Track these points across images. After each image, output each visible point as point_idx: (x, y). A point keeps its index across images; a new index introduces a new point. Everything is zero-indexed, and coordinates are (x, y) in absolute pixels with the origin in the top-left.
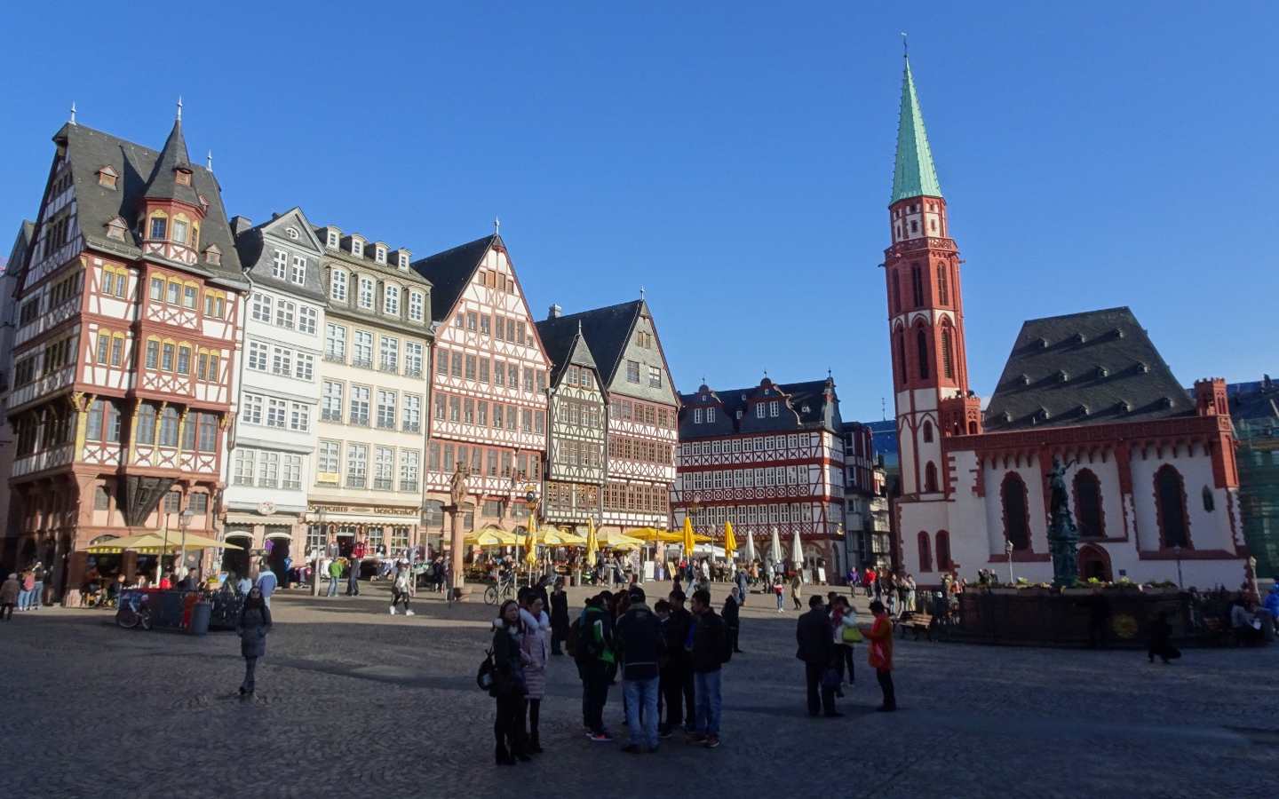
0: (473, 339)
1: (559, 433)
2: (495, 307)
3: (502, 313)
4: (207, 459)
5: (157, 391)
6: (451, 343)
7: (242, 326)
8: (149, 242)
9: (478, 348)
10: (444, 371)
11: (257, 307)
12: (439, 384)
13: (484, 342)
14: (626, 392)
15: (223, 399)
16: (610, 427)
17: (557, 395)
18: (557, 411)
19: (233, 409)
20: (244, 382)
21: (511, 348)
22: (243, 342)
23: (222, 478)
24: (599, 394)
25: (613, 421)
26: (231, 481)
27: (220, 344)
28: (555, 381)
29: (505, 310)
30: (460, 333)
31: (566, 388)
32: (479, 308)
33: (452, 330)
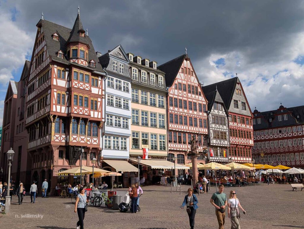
0: (181, 93)
1: (212, 128)
2: (187, 81)
3: (189, 83)
4: (95, 139)
5: (78, 114)
6: (173, 95)
7: (104, 89)
8: (72, 59)
9: (183, 97)
10: (172, 105)
11: (109, 82)
12: (171, 110)
13: (184, 94)
14: (233, 112)
15: (100, 117)
16: (230, 125)
17: (211, 114)
18: (211, 120)
19: (103, 120)
20: (106, 110)
21: (193, 96)
22: (105, 95)
23: (101, 147)
24: (225, 113)
25: (230, 123)
26: (104, 148)
27: (97, 96)
28: (210, 108)
29: (191, 82)
30: (176, 91)
31: (214, 111)
32: (182, 81)
33: (173, 90)
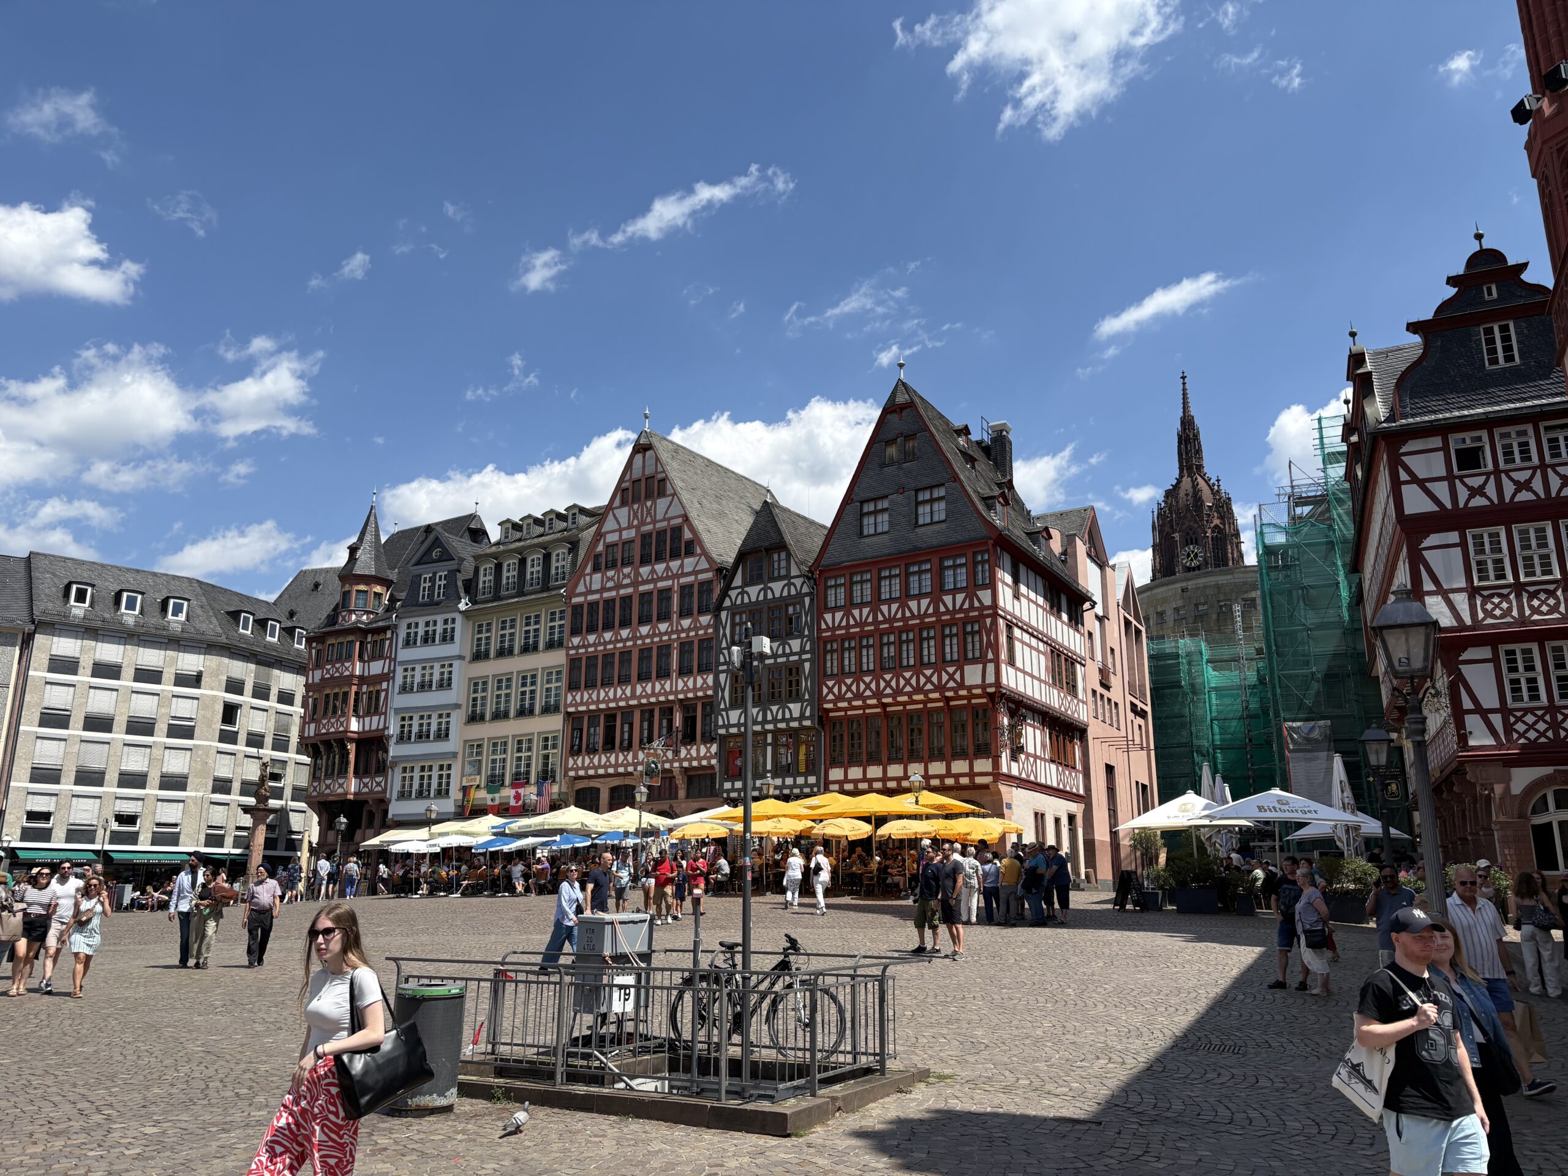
0: (612, 579)
2: (638, 527)
3: (650, 527)
4: (379, 779)
6: (585, 594)
7: (394, 657)
9: (617, 587)
12: (573, 648)
13: (625, 577)
15: (381, 726)
16: (823, 626)
17: (725, 609)
20: (395, 707)
21: (660, 567)
22: (395, 671)
24: (798, 582)
25: (828, 617)
26: (395, 795)
27: (382, 678)
29: (654, 521)
30: (597, 577)
31: (742, 593)
32: (621, 536)
33: (588, 578)
